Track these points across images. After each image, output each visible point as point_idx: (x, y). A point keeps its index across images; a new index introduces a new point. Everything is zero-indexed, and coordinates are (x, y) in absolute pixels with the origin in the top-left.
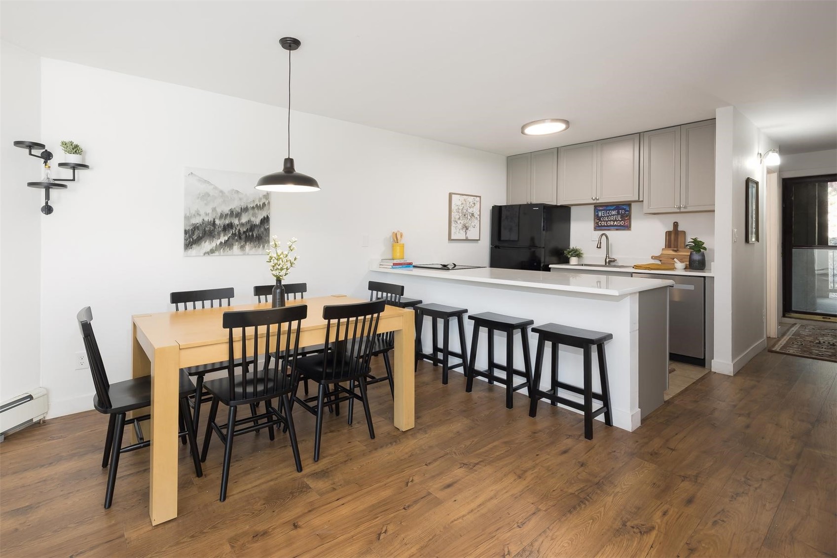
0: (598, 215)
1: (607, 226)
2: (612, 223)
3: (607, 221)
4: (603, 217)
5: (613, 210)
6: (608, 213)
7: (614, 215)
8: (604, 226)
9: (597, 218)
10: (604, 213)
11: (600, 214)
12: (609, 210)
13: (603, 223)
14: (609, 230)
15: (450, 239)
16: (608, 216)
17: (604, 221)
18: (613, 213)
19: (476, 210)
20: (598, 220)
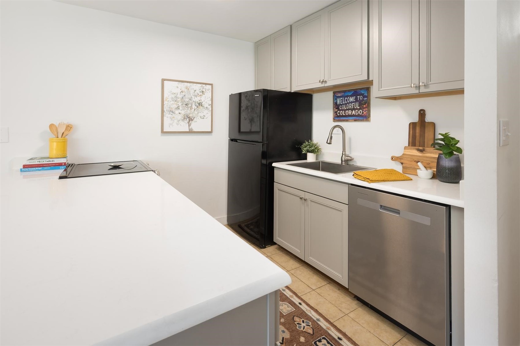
0: (336, 103)
1: (346, 116)
2: (350, 112)
3: (345, 110)
4: (342, 105)
5: (352, 96)
6: (346, 100)
7: (352, 102)
8: (343, 116)
9: (337, 106)
10: (342, 100)
11: (338, 102)
12: (347, 96)
13: (342, 113)
14: (347, 121)
15: (163, 132)
16: (346, 104)
17: (342, 110)
18: (352, 99)
19: (206, 99)
20: (336, 109)
